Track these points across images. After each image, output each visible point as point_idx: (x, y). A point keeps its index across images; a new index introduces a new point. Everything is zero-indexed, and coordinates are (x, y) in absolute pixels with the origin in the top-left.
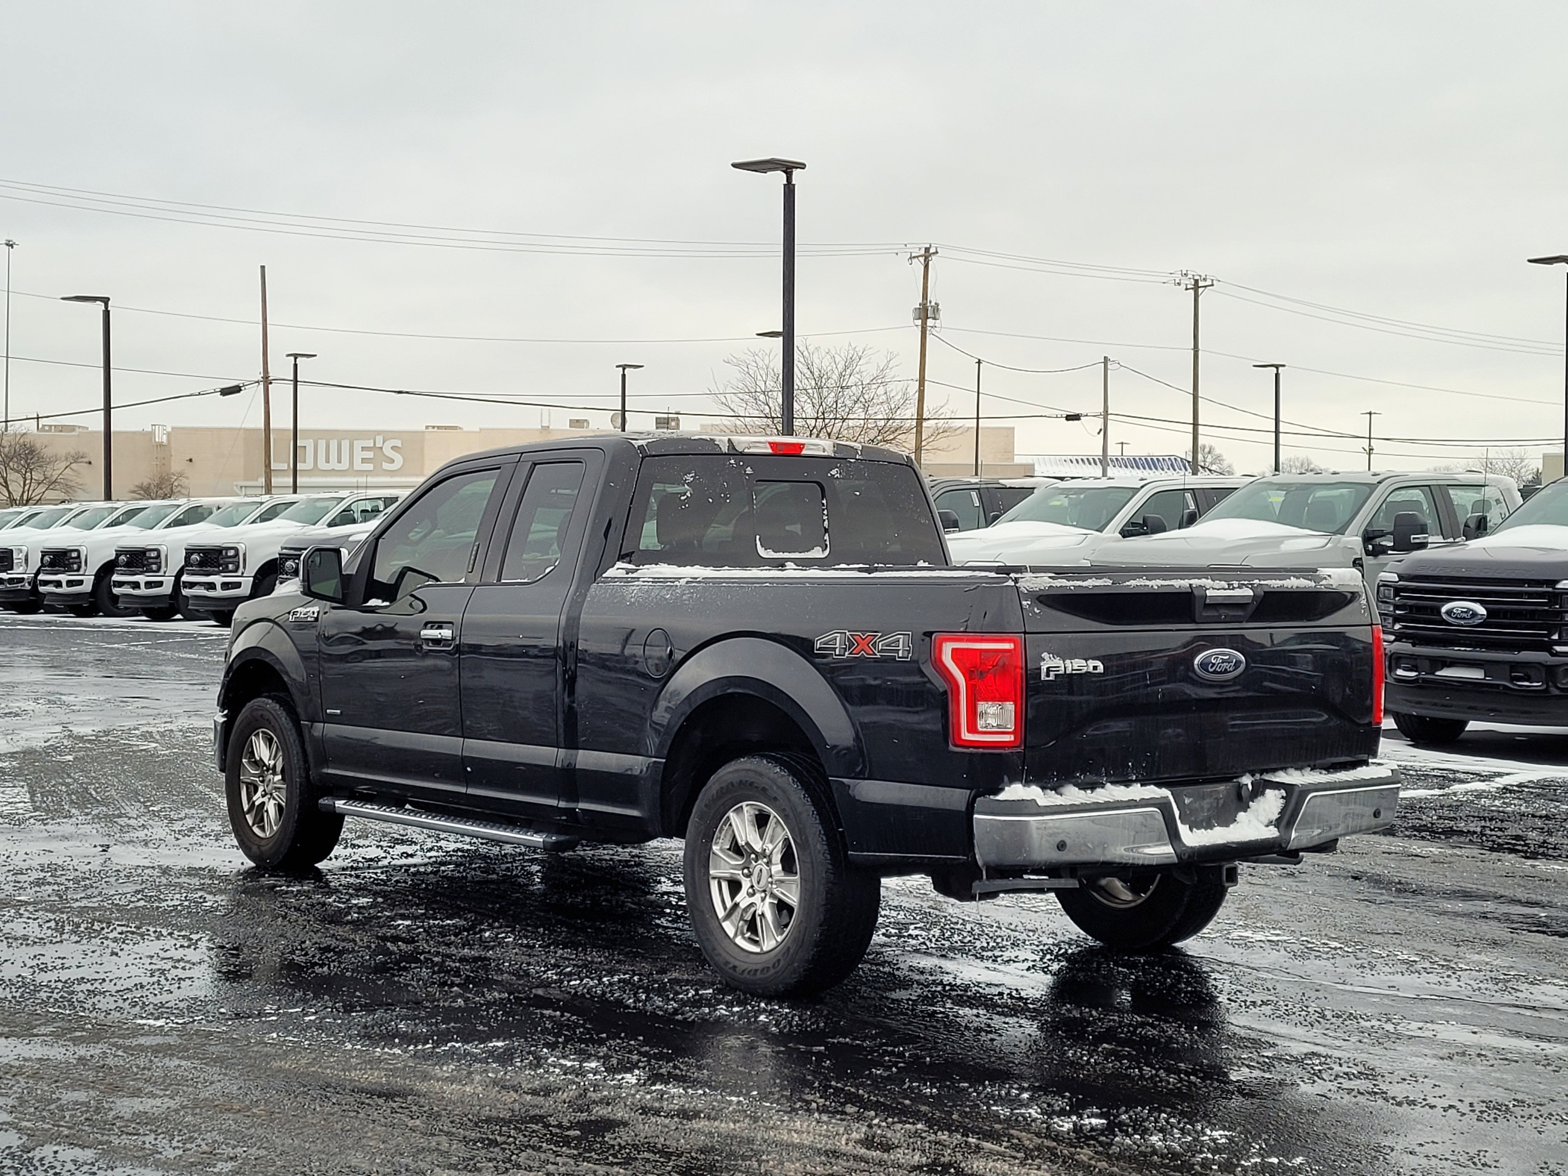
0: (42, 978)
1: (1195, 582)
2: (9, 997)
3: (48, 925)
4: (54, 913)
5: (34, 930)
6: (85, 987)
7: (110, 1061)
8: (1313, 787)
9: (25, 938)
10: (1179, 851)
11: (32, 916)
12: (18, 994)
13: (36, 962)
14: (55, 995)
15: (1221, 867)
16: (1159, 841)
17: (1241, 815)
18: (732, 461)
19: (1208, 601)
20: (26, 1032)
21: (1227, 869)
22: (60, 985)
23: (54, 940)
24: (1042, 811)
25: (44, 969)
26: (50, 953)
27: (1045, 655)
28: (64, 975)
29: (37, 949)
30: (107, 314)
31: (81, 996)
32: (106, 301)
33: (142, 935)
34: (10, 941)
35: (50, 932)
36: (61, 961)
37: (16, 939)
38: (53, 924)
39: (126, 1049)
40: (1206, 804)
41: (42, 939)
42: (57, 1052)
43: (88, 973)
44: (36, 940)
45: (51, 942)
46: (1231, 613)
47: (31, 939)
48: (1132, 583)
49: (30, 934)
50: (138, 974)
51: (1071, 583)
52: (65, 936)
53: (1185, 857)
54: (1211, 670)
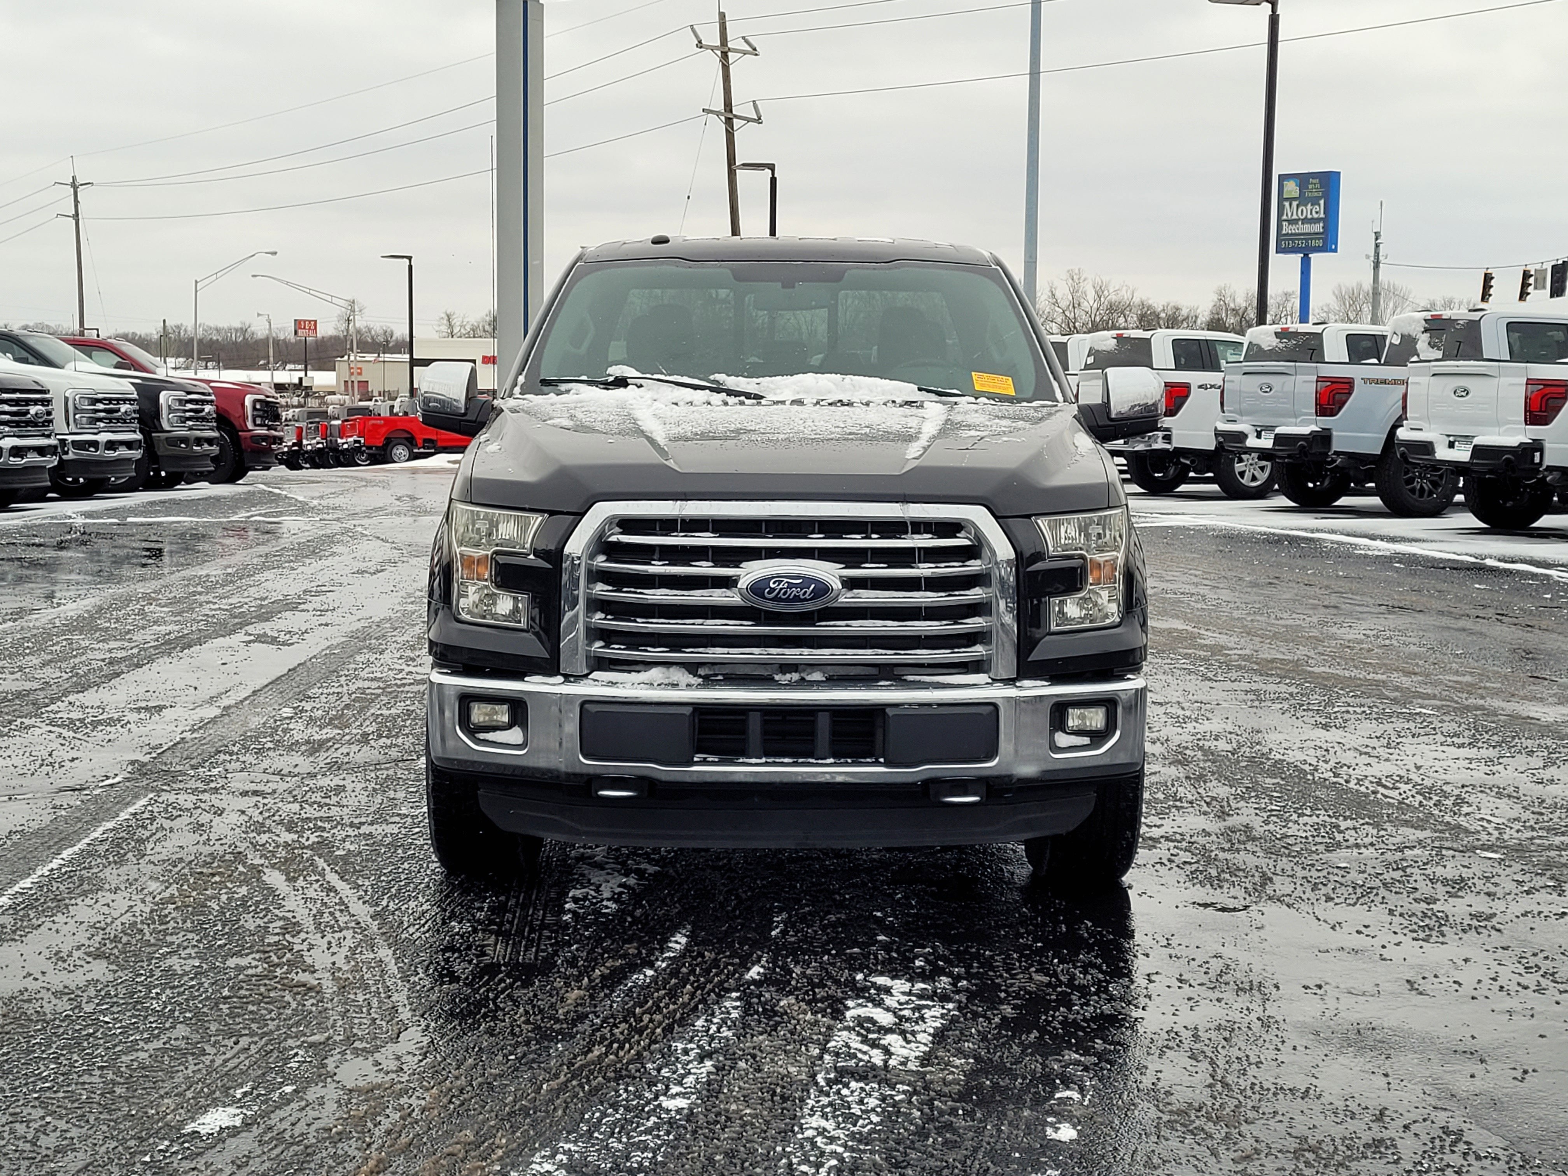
0: (1492, 753)
2: (1523, 740)
3: (1469, 810)
4: (1459, 826)
5: (1487, 804)
6: (1460, 741)
7: (1465, 695)
9: (1499, 795)
11: (1485, 824)
12: (1517, 740)
13: (1495, 769)
14: (1487, 737)
20: (1514, 717)
22: (1480, 744)
23: (1469, 789)
25: (1489, 761)
26: (1479, 775)
28: (1473, 753)
29: (1490, 780)
31: (1467, 733)
33: (1379, 783)
34: (1515, 794)
35: (1471, 799)
36: (1471, 766)
37: (1509, 796)
38: (1465, 809)
39: (1452, 700)
41: (1482, 792)
42: (1497, 703)
43: (1453, 751)
44: (1488, 791)
45: (1474, 786)
47: (1493, 794)
49: (1492, 799)
50: (1409, 745)
52: (1456, 792)
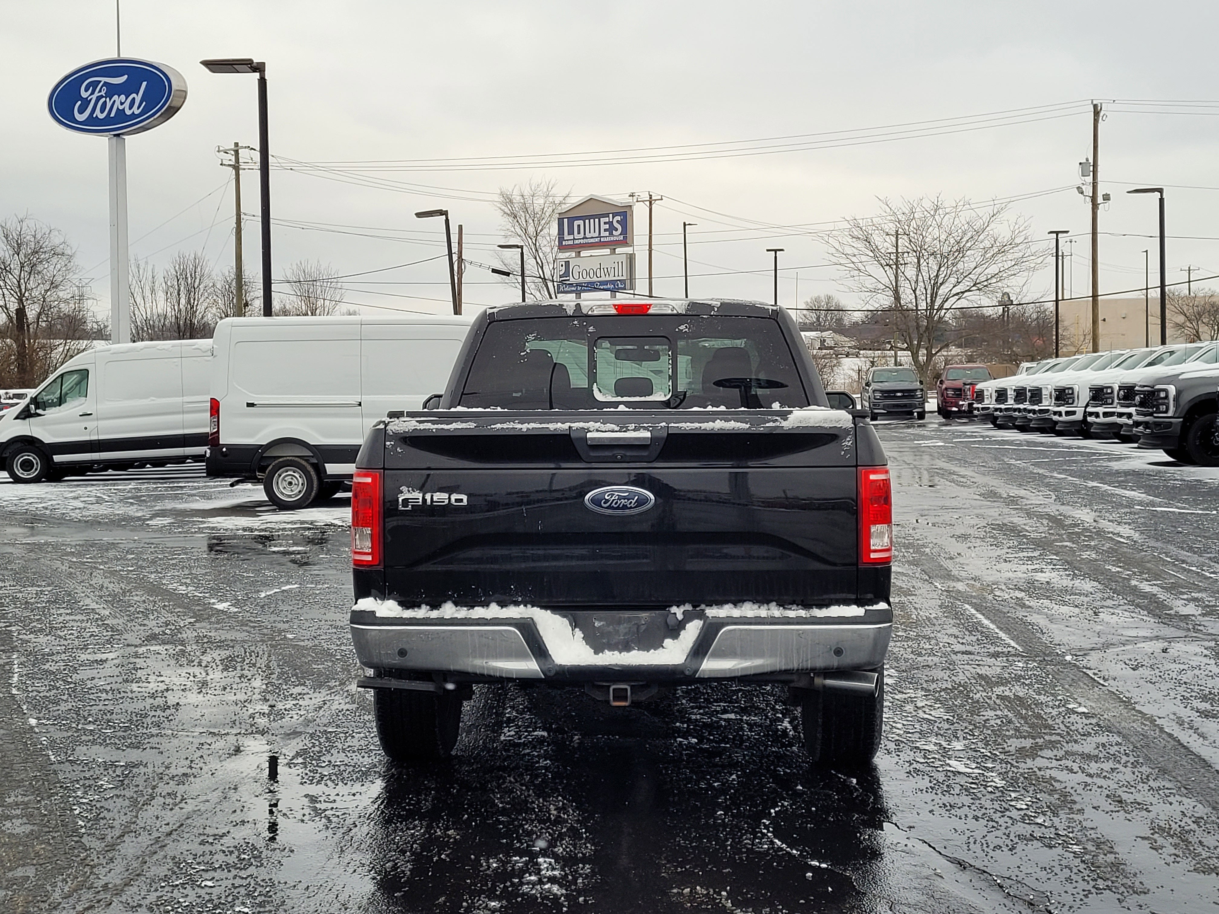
1: (575, 425)
8: (730, 620)
10: (544, 668)
15: (609, 687)
16: (519, 655)
17: (668, 642)
18: (576, 322)
19: (589, 442)
21: (614, 690)
24: (378, 622)
27: (404, 488)
30: (1162, 200)
32: (1160, 191)
40: (623, 628)
46: (629, 454)
48: (499, 426)
51: (436, 426)
53: (552, 674)
54: (606, 505)
